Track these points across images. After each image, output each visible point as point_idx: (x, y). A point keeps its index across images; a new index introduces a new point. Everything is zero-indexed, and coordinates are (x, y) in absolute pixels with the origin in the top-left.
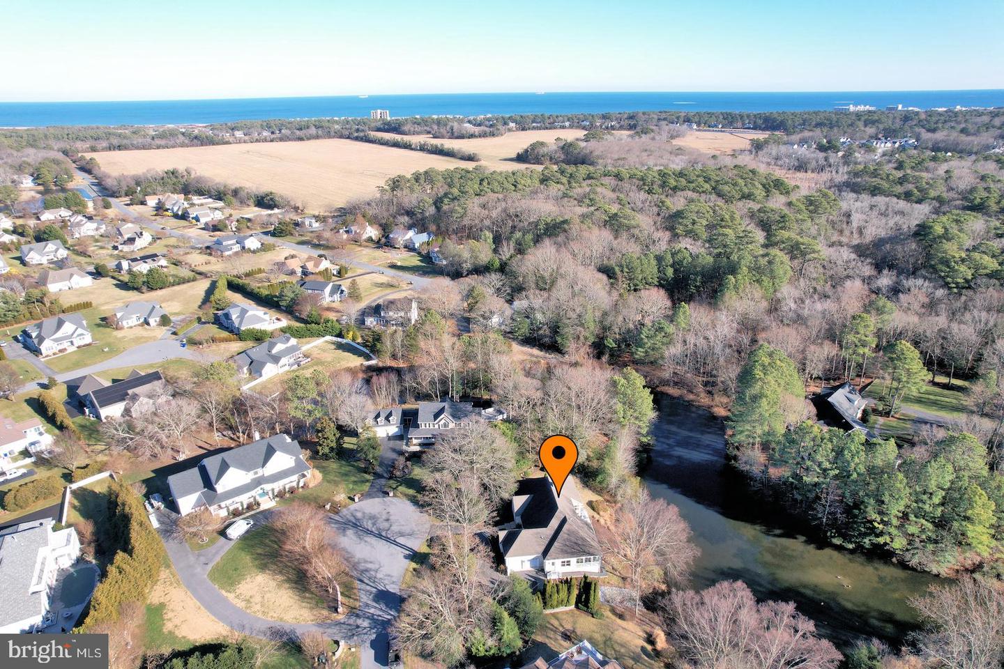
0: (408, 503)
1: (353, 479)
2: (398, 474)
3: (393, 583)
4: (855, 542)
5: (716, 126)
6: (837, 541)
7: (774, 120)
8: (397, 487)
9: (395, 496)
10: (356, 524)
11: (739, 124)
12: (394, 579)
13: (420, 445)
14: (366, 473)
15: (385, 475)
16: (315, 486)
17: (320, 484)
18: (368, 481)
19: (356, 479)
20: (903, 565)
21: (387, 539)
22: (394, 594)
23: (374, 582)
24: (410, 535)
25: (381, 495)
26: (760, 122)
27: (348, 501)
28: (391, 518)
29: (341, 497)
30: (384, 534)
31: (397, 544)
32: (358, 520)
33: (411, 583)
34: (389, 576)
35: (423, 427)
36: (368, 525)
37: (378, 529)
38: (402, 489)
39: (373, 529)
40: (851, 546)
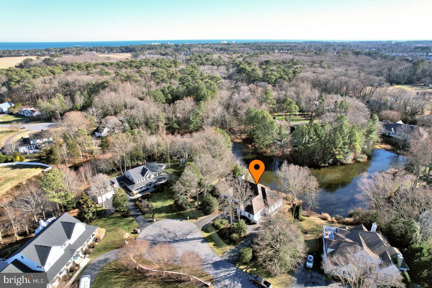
0: (168, 220)
1: (122, 223)
2: (146, 209)
3: (213, 256)
4: (327, 163)
5: (105, 52)
6: (323, 165)
7: (130, 48)
8: (153, 216)
9: (157, 220)
10: (155, 243)
11: (115, 51)
12: (212, 255)
13: (139, 193)
14: (127, 217)
15: (138, 214)
16: (104, 237)
17: (106, 235)
18: (133, 220)
19: (125, 223)
20: (342, 164)
21: (182, 240)
22: (221, 261)
23: (204, 262)
24: (191, 232)
25: (149, 223)
26: (124, 49)
27: (133, 235)
28: (170, 230)
29: (127, 235)
30: (176, 239)
31: (190, 240)
32: (153, 240)
33: (222, 252)
34: (207, 255)
35: (137, 182)
36: (162, 239)
37: (171, 239)
38: (156, 215)
39: (168, 240)
40: (327, 165)
